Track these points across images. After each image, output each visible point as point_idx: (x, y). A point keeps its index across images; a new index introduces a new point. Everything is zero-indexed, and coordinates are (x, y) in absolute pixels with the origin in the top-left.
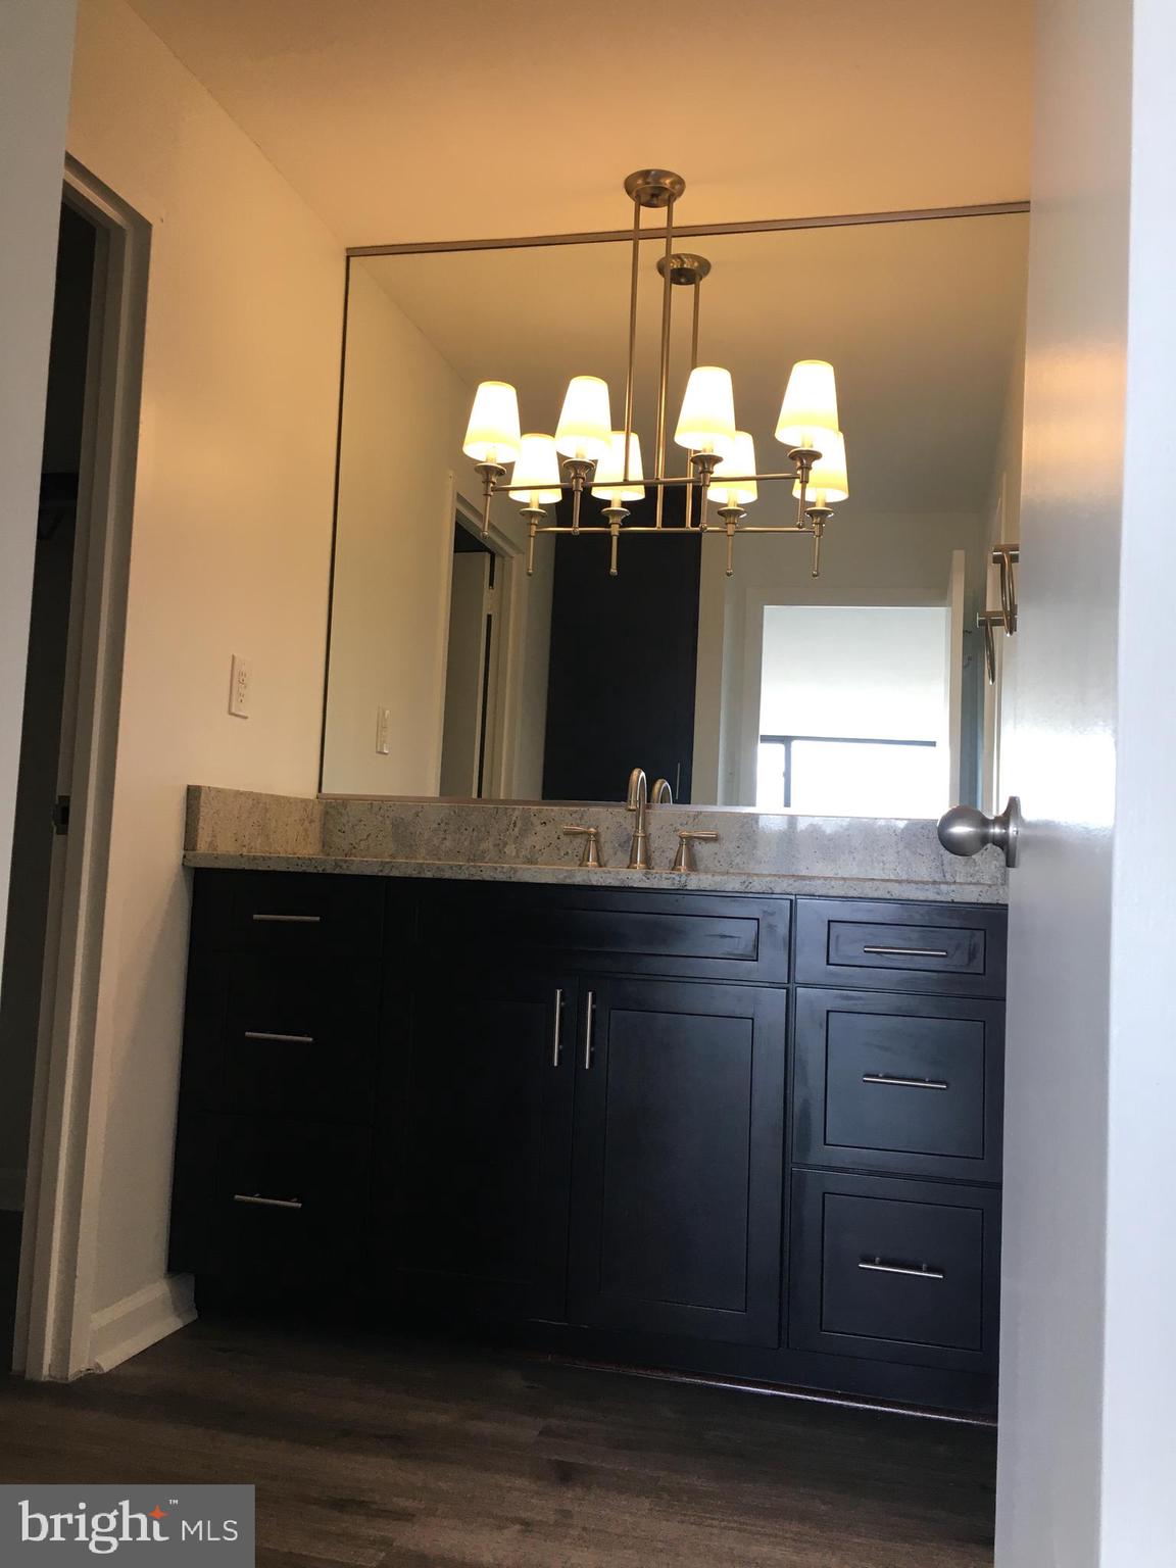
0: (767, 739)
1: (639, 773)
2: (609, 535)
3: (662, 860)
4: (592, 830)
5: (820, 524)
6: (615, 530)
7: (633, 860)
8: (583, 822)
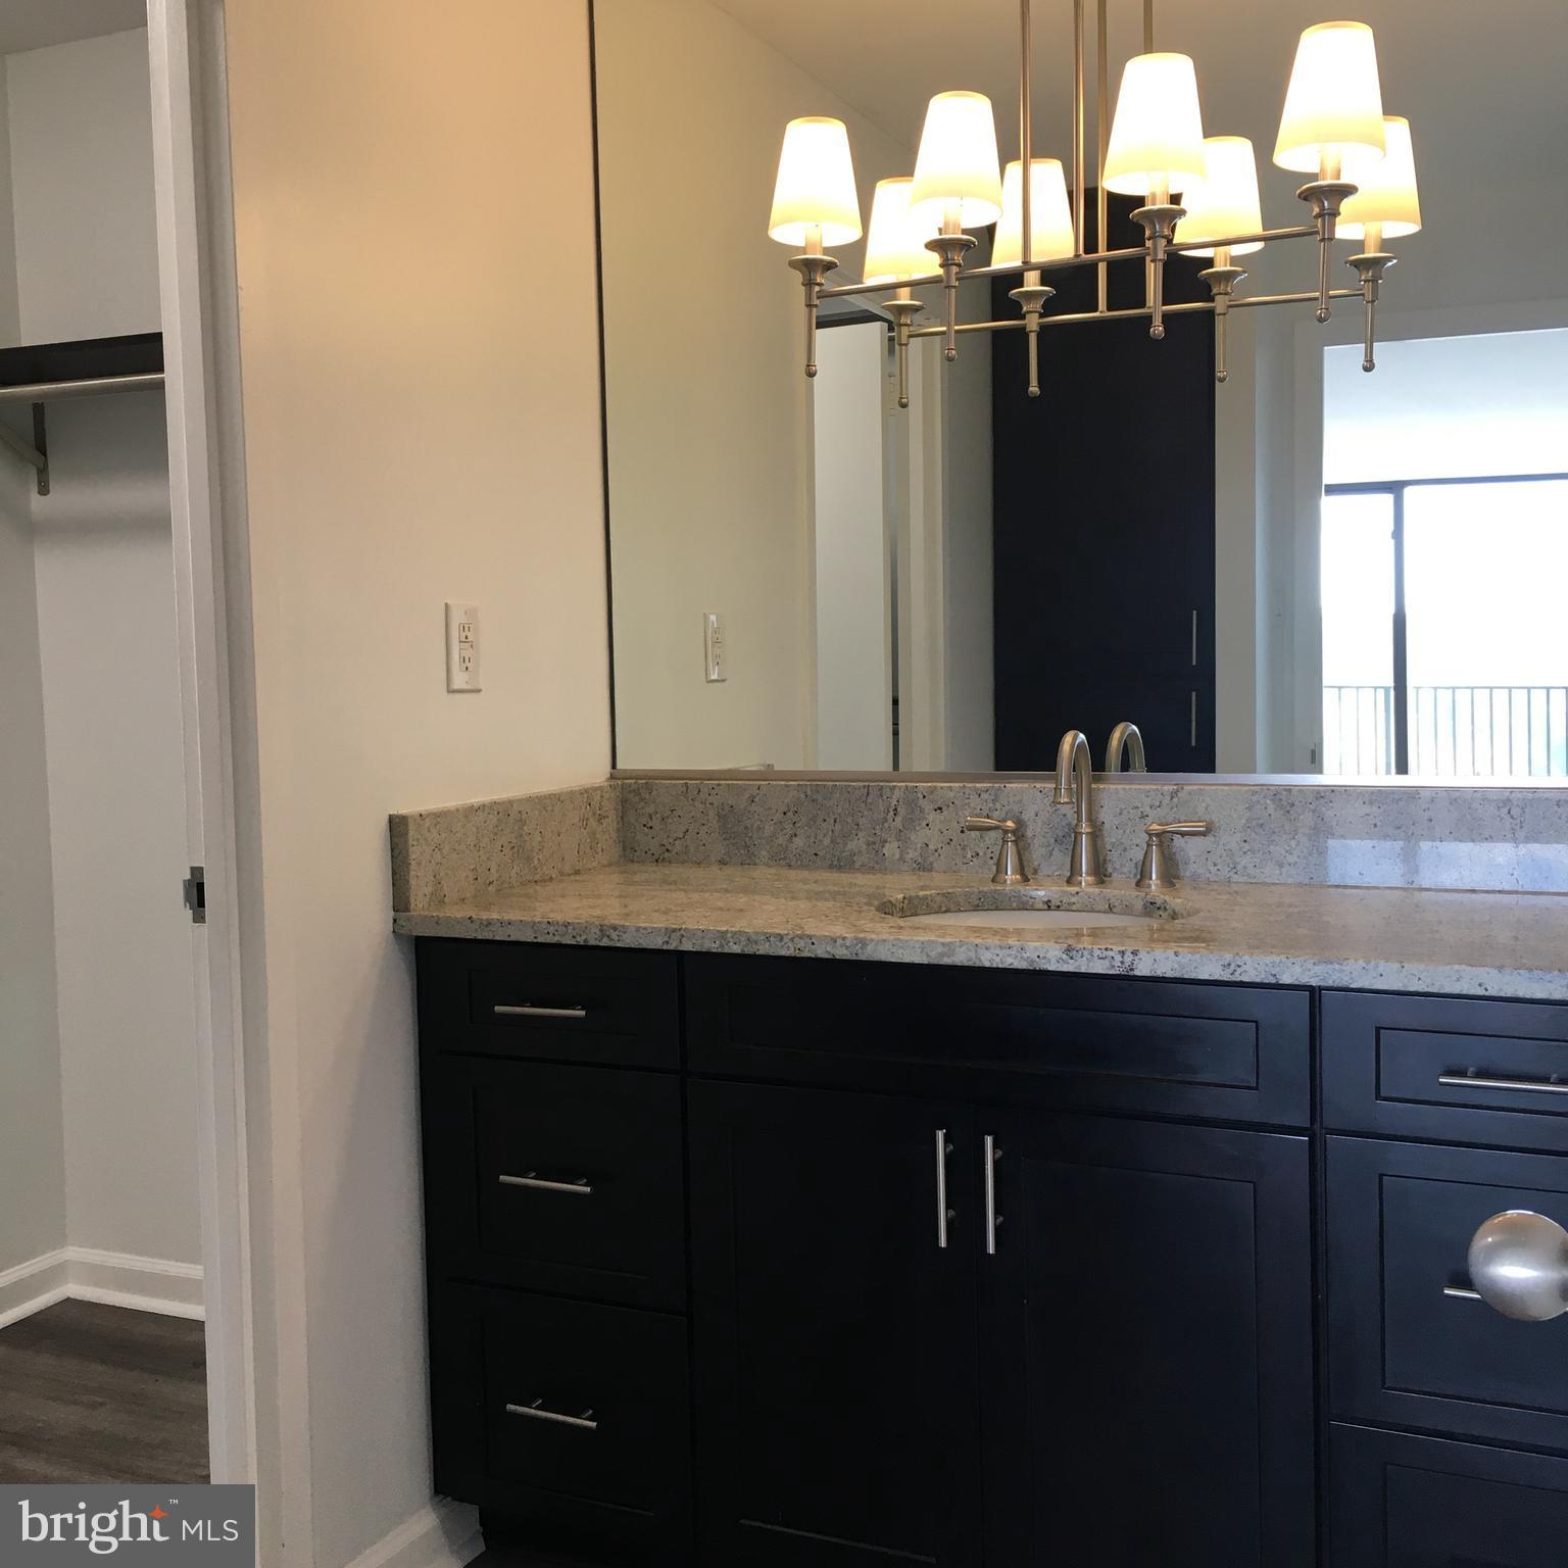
0: (1333, 489)
1: (1075, 737)
2: (1021, 334)
3: (1122, 867)
4: (1010, 824)
5: (1374, 281)
6: (1033, 323)
7: (1074, 870)
8: (998, 806)
